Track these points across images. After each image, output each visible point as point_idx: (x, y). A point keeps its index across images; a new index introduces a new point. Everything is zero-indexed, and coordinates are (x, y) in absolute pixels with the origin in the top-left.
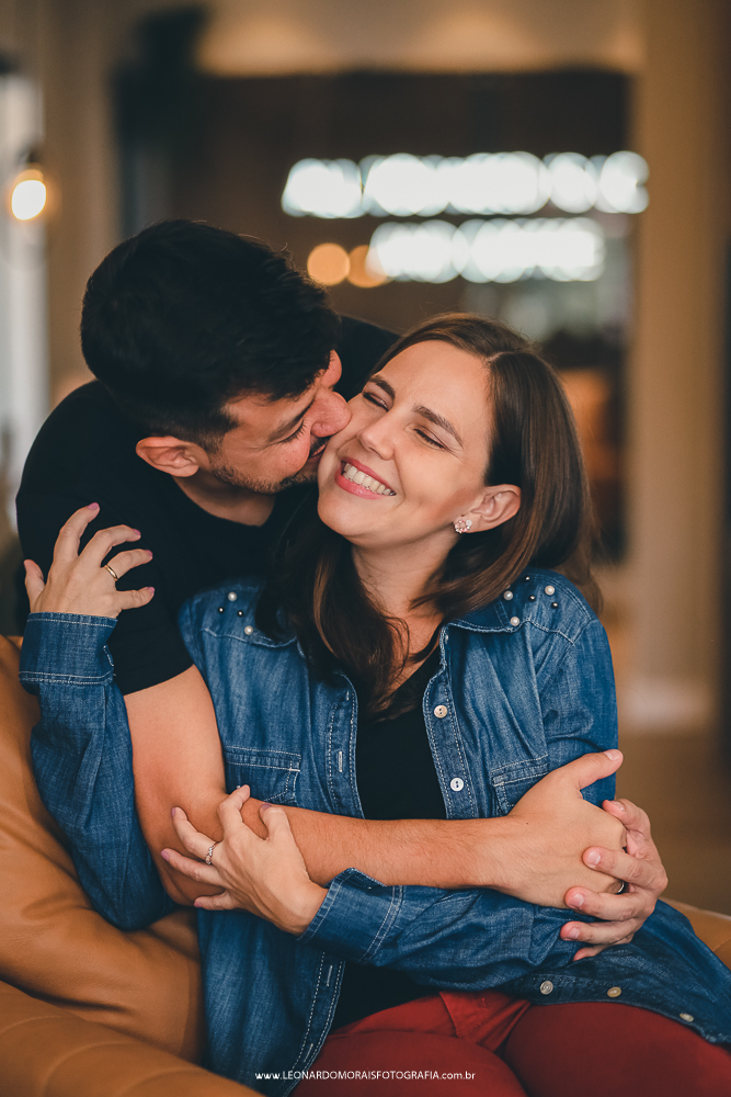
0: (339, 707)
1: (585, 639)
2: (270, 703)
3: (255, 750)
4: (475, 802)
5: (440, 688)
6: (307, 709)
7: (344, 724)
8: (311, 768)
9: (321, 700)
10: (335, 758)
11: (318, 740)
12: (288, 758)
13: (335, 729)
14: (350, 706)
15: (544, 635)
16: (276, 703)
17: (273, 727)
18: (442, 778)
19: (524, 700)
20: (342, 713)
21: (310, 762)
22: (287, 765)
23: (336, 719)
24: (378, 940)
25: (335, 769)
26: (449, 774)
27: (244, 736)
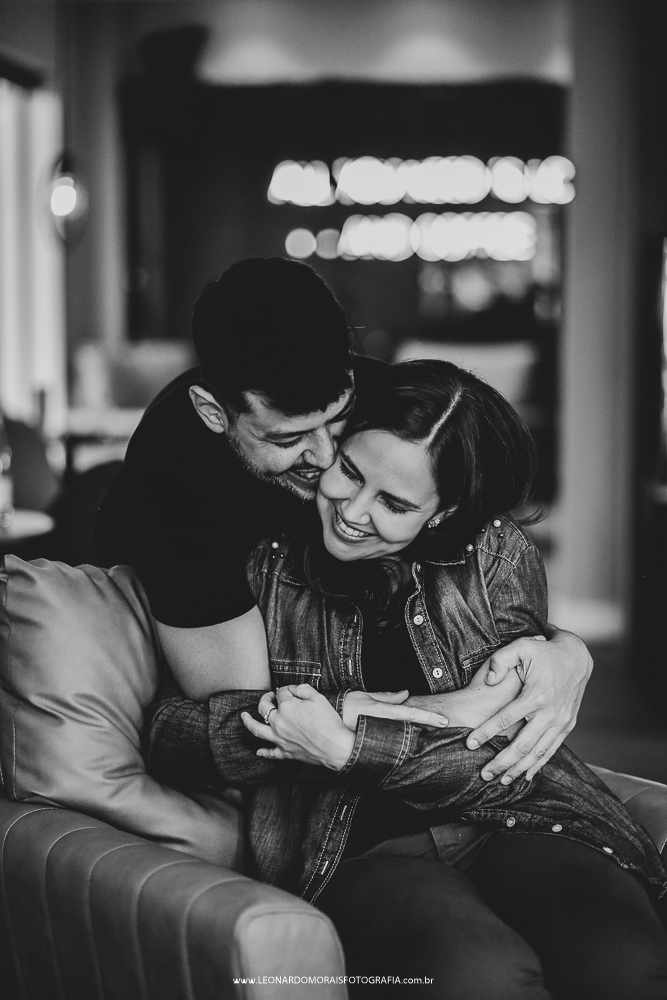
0: (349, 627)
1: (523, 562)
2: (298, 624)
3: (287, 661)
4: (452, 683)
5: (418, 602)
6: (324, 629)
7: (352, 639)
8: (329, 673)
9: (335, 623)
10: (346, 665)
11: (333, 652)
12: (312, 666)
13: (345, 643)
14: (356, 627)
15: (492, 558)
16: (302, 625)
17: (300, 642)
18: (425, 669)
19: (479, 606)
20: (351, 632)
21: (328, 668)
22: (311, 672)
23: (347, 636)
24: (400, 759)
25: (347, 672)
26: (430, 666)
27: (279, 651)
